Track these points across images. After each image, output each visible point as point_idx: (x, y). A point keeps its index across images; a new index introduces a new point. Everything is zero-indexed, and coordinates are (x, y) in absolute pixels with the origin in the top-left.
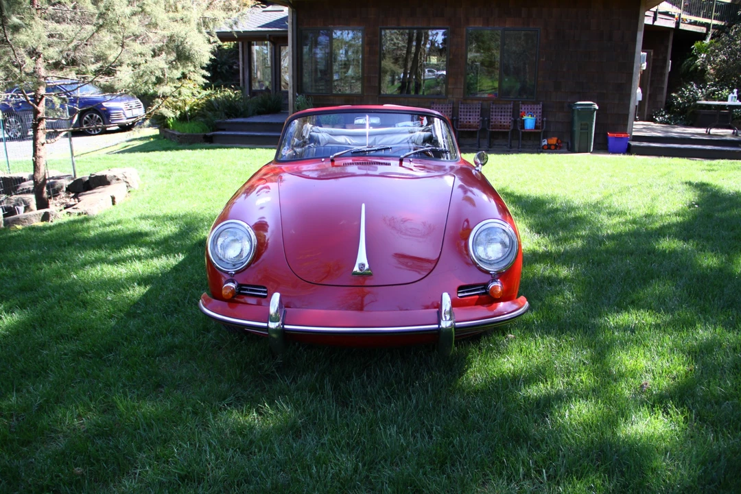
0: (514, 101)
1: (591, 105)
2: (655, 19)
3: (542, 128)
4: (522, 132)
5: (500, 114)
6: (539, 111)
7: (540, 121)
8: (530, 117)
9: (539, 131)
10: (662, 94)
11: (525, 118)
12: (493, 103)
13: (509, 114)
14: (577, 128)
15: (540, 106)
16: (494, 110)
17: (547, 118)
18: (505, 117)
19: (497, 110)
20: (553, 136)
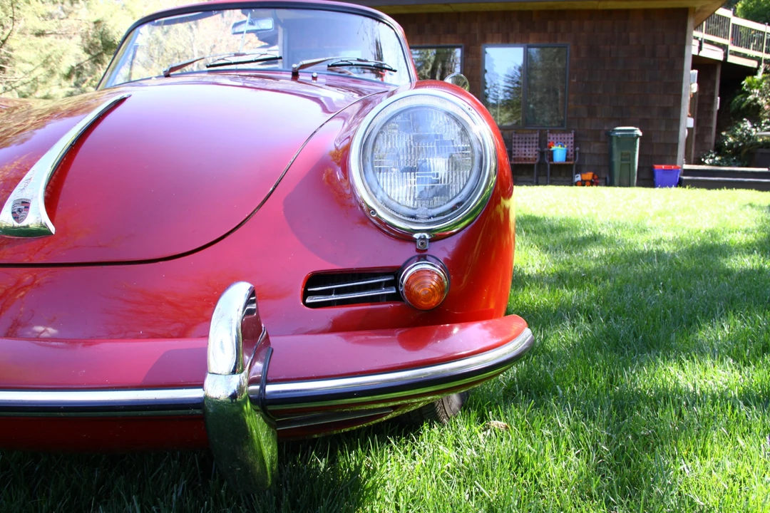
0: (541, 130)
1: (633, 131)
2: (700, 48)
3: (575, 159)
4: (551, 165)
5: (524, 145)
6: (570, 141)
7: (572, 153)
8: (559, 147)
9: (571, 163)
10: (711, 134)
11: (554, 148)
12: (515, 133)
13: (534, 145)
14: (616, 159)
15: (572, 135)
16: (517, 141)
17: (580, 147)
18: (531, 149)
19: (520, 141)
20: (589, 171)
